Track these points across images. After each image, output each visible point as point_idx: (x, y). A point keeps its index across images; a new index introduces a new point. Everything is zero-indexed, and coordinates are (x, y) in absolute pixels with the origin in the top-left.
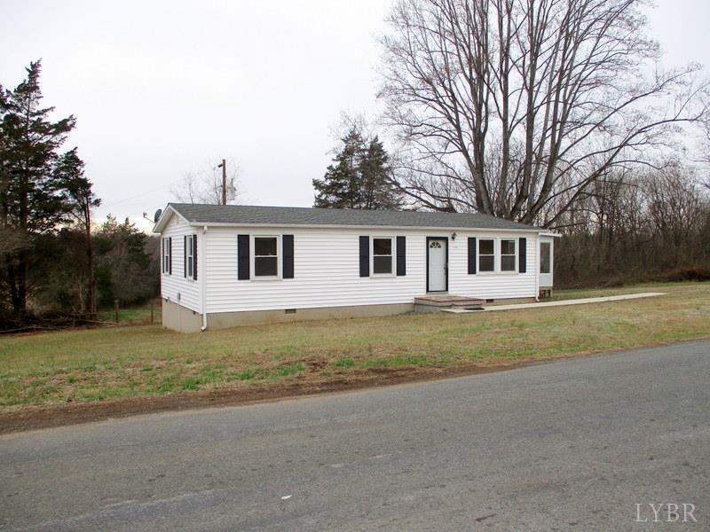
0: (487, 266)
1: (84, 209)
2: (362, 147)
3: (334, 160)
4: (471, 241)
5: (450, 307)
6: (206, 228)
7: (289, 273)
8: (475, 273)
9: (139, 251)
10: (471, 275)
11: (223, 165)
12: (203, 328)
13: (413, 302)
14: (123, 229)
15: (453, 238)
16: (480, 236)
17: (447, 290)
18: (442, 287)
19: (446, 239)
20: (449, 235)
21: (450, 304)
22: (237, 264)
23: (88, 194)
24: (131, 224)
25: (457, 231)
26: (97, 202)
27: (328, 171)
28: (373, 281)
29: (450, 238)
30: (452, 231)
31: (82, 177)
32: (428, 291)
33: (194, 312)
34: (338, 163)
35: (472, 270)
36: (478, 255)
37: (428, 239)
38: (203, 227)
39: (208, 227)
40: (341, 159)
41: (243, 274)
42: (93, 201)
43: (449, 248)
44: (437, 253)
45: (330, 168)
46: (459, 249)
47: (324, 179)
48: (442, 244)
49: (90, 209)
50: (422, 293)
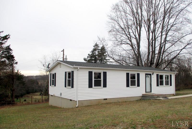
0: (162, 84)
1: (12, 65)
2: (99, 48)
3: (90, 52)
4: (157, 75)
5: (157, 97)
6: (79, 68)
7: (105, 86)
8: (158, 86)
9: (22, 80)
10: (157, 87)
11: (63, 51)
12: (77, 106)
13: (142, 96)
14: (17, 73)
15: (153, 74)
16: (160, 74)
17: (151, 91)
18: (149, 91)
19: (150, 75)
20: (151, 73)
21: (157, 96)
22: (88, 82)
23: (13, 60)
24: (19, 72)
25: (154, 72)
26: (16, 63)
27: (88, 55)
28: (130, 88)
29: (152, 74)
30: (152, 72)
31: (12, 55)
32: (146, 92)
33: (71, 100)
34: (91, 53)
35: (158, 85)
36: (159, 80)
37: (146, 74)
38: (77, 68)
39: (80, 68)
40: (92, 52)
41: (90, 86)
42: (15, 62)
43: (152, 77)
44: (148, 79)
45: (89, 54)
46: (154, 78)
47: (87, 58)
48: (149, 76)
49: (14, 65)
50: (144, 93)
